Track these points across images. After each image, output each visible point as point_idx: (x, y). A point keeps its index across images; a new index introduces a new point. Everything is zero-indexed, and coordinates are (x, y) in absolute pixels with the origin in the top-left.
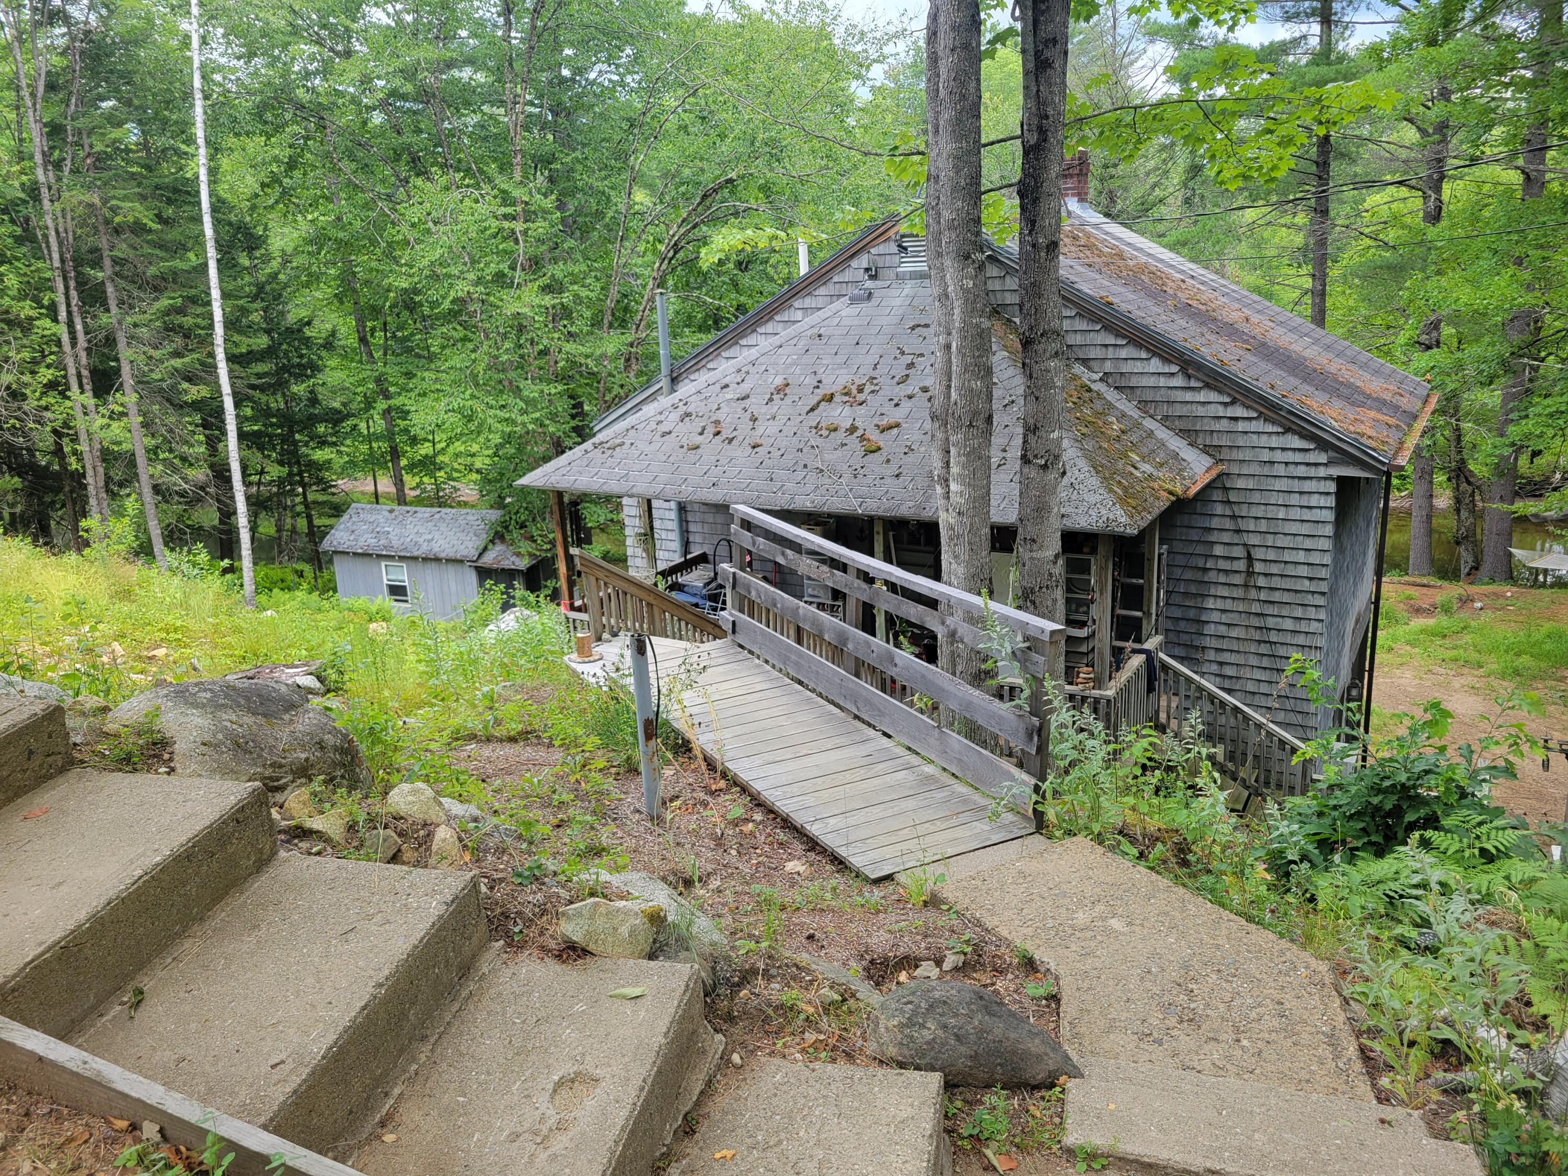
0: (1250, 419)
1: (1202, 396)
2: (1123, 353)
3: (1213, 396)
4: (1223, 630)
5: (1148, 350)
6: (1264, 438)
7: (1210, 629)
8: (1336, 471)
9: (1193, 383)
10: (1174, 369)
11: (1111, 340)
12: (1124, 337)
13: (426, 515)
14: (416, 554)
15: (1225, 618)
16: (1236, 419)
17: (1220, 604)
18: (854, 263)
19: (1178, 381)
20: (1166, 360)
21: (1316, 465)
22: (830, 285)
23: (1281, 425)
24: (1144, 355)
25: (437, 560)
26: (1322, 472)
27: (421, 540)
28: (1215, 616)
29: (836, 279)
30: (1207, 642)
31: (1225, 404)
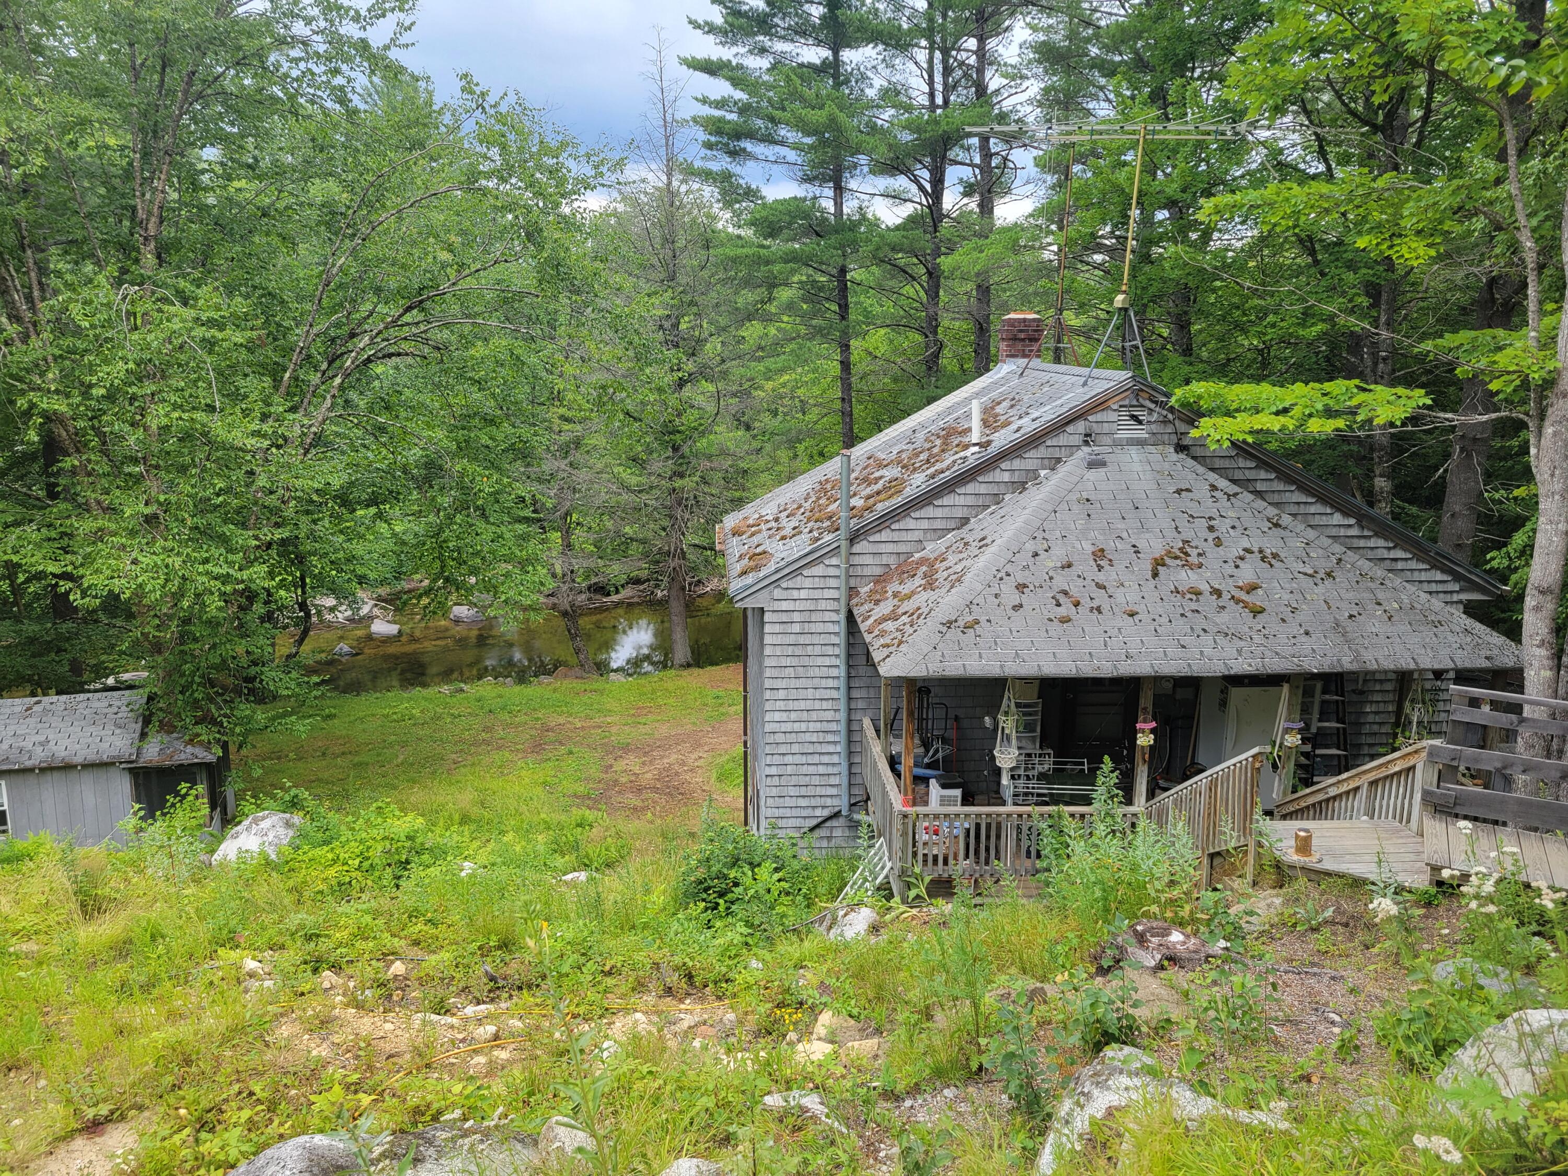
0: (1406, 559)
1: (1372, 543)
2: (1312, 509)
3: (1381, 543)
4: (1376, 728)
5: (1332, 506)
6: (1416, 574)
7: (1366, 729)
8: (1464, 597)
9: (1366, 533)
10: (1352, 521)
11: (1303, 498)
12: (1314, 496)
13: (18, 709)
14: (29, 764)
15: (1378, 719)
16: (1395, 560)
17: (1374, 708)
18: (1070, 429)
19: (1355, 532)
20: (1346, 514)
21: (1451, 592)
22: (1042, 449)
23: (1429, 563)
24: (1329, 511)
25: (67, 767)
26: (1455, 597)
27: (28, 744)
28: (1370, 718)
29: (1049, 443)
30: (1363, 740)
31: (1389, 549)
